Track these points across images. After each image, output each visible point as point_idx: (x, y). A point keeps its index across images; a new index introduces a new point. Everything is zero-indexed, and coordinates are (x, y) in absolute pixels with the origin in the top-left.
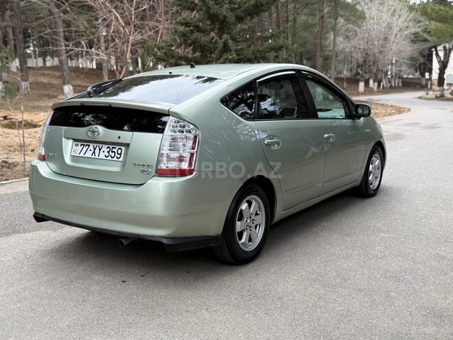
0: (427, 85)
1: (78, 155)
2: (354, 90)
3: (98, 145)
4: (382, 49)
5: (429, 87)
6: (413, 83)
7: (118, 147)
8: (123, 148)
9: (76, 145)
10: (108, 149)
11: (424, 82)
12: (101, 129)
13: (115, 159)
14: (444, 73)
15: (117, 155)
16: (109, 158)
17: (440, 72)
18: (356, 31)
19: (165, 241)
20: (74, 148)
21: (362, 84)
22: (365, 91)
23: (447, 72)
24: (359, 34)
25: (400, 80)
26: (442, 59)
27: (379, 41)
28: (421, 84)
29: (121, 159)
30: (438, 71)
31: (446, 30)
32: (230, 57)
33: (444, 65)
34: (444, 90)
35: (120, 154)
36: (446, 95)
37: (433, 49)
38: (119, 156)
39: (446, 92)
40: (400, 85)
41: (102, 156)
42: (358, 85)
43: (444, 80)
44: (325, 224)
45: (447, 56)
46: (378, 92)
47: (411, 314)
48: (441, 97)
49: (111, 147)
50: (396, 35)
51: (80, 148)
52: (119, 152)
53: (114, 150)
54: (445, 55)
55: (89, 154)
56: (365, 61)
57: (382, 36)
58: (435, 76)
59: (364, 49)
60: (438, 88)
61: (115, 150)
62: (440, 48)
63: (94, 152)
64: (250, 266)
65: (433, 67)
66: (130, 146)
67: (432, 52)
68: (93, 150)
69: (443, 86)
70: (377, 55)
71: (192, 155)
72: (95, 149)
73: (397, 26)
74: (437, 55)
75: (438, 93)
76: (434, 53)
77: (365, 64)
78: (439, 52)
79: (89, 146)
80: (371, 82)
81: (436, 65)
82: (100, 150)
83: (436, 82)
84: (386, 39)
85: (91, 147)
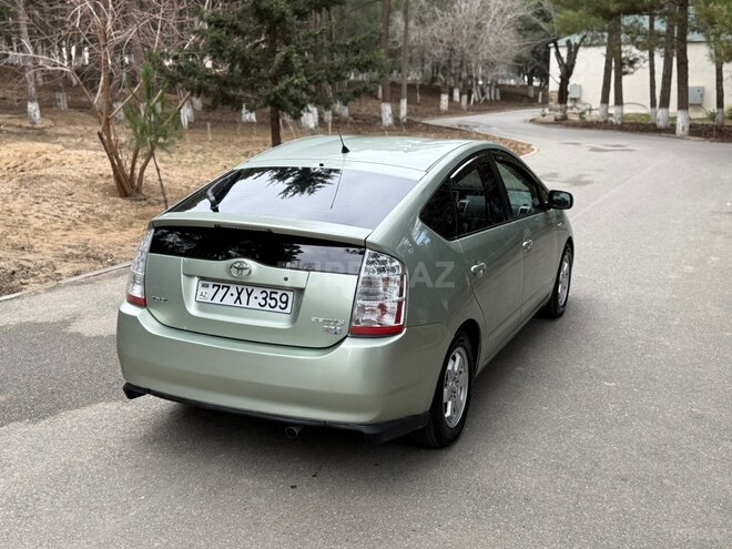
0: (536, 97)
1: (209, 301)
2: (433, 106)
3: (245, 287)
4: (473, 42)
5: (540, 100)
6: (516, 94)
7: (280, 292)
8: (290, 294)
9: (203, 286)
10: (264, 295)
11: (532, 93)
12: (251, 264)
13: (277, 309)
14: (568, 83)
15: (279, 303)
16: (267, 307)
17: (562, 81)
18: (434, 12)
19: (365, 430)
20: (202, 290)
21: (445, 98)
22: (449, 107)
23: (573, 80)
24: (440, 18)
25: (498, 90)
26: (565, 60)
27: (468, 29)
28: (527, 96)
29: (288, 310)
30: (559, 80)
31: (580, 22)
32: (296, 81)
33: (567, 71)
34: (566, 108)
35: (286, 302)
36: (570, 117)
37: (552, 45)
38: (283, 306)
39: (568, 111)
40: (498, 98)
41: (254, 304)
42: (439, 98)
43: (567, 93)
44: (519, 369)
45: (572, 56)
46: (468, 110)
47: (703, 511)
48: (562, 121)
49: (269, 291)
50: (494, 20)
51: (211, 291)
52: (284, 298)
53: (273, 295)
54: (570, 54)
55: (229, 300)
56: (450, 61)
57: (474, 22)
58: (554, 85)
59: (448, 43)
60: (558, 106)
61: (277, 297)
62: (562, 42)
63: (239, 298)
64: (456, 447)
65: (551, 73)
66: (306, 292)
67: (549, 48)
68: (236, 295)
69: (565, 103)
70: (467, 52)
71: (400, 304)
72: (239, 294)
73: (495, 5)
74: (558, 54)
75: (559, 114)
76: (553, 51)
77: (450, 66)
78: (561, 50)
79: (229, 288)
80: (456, 94)
81: (555, 71)
82: (249, 295)
83: (555, 96)
84: (479, 26)
85: (233, 289)
